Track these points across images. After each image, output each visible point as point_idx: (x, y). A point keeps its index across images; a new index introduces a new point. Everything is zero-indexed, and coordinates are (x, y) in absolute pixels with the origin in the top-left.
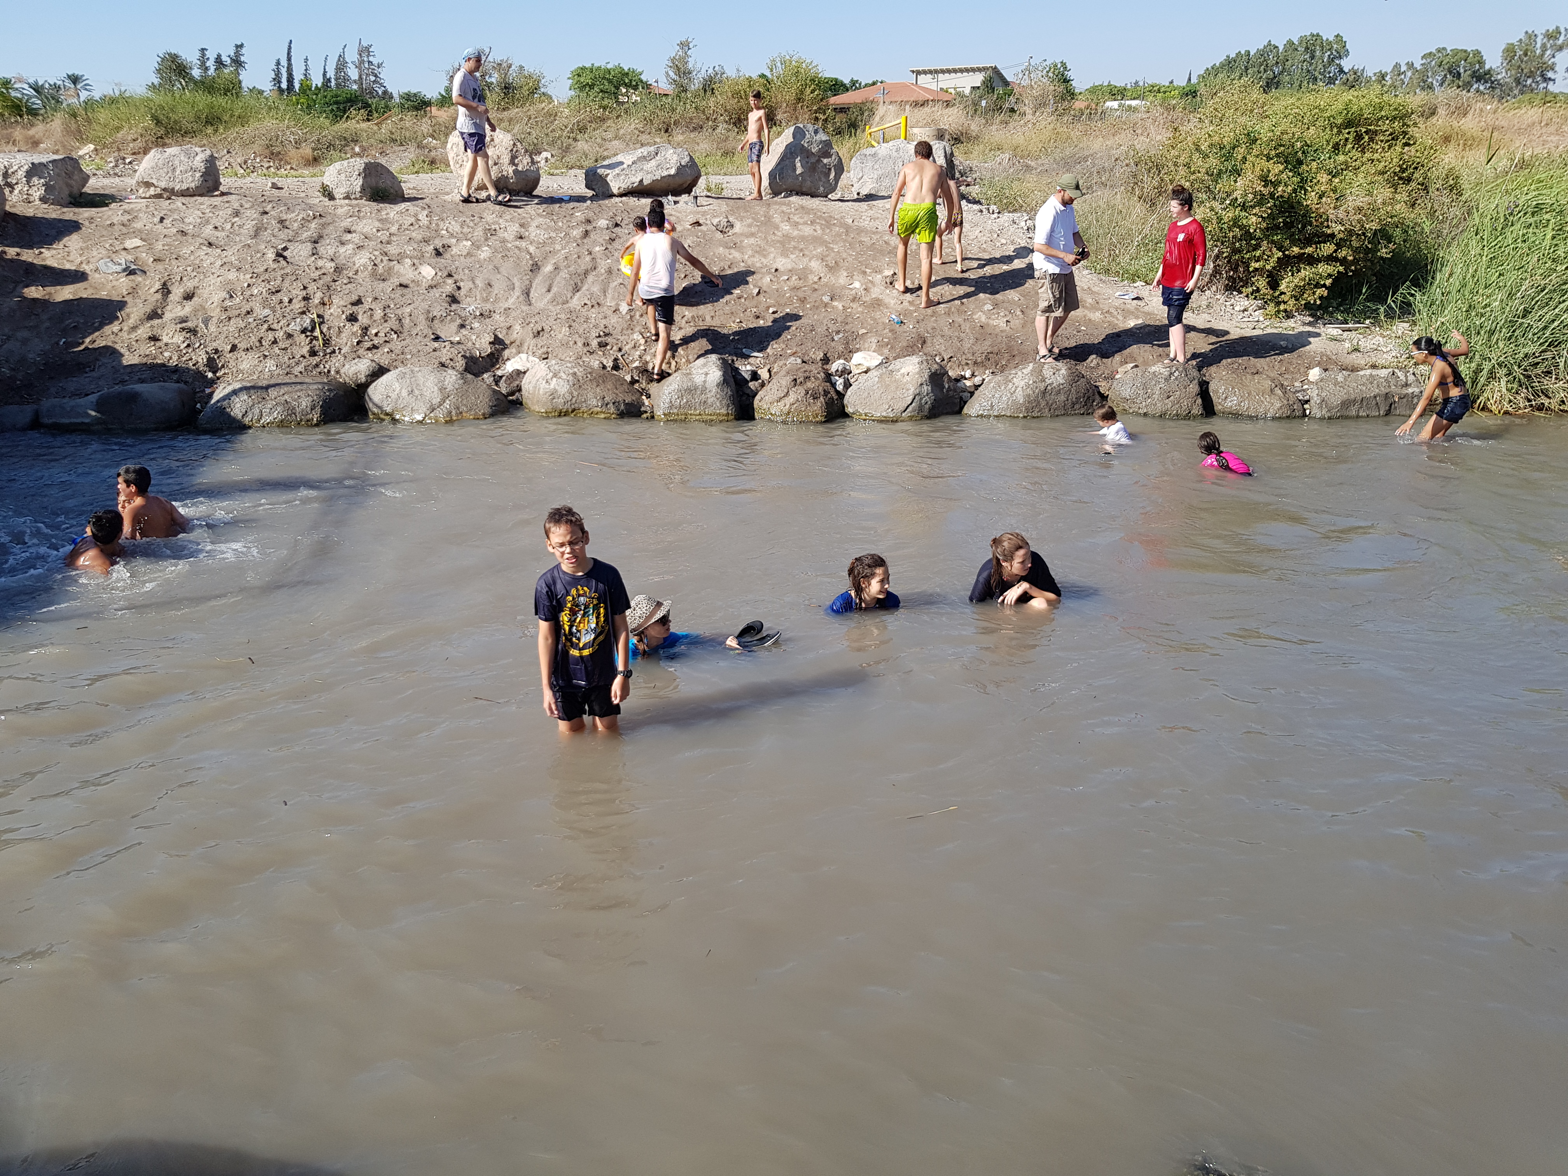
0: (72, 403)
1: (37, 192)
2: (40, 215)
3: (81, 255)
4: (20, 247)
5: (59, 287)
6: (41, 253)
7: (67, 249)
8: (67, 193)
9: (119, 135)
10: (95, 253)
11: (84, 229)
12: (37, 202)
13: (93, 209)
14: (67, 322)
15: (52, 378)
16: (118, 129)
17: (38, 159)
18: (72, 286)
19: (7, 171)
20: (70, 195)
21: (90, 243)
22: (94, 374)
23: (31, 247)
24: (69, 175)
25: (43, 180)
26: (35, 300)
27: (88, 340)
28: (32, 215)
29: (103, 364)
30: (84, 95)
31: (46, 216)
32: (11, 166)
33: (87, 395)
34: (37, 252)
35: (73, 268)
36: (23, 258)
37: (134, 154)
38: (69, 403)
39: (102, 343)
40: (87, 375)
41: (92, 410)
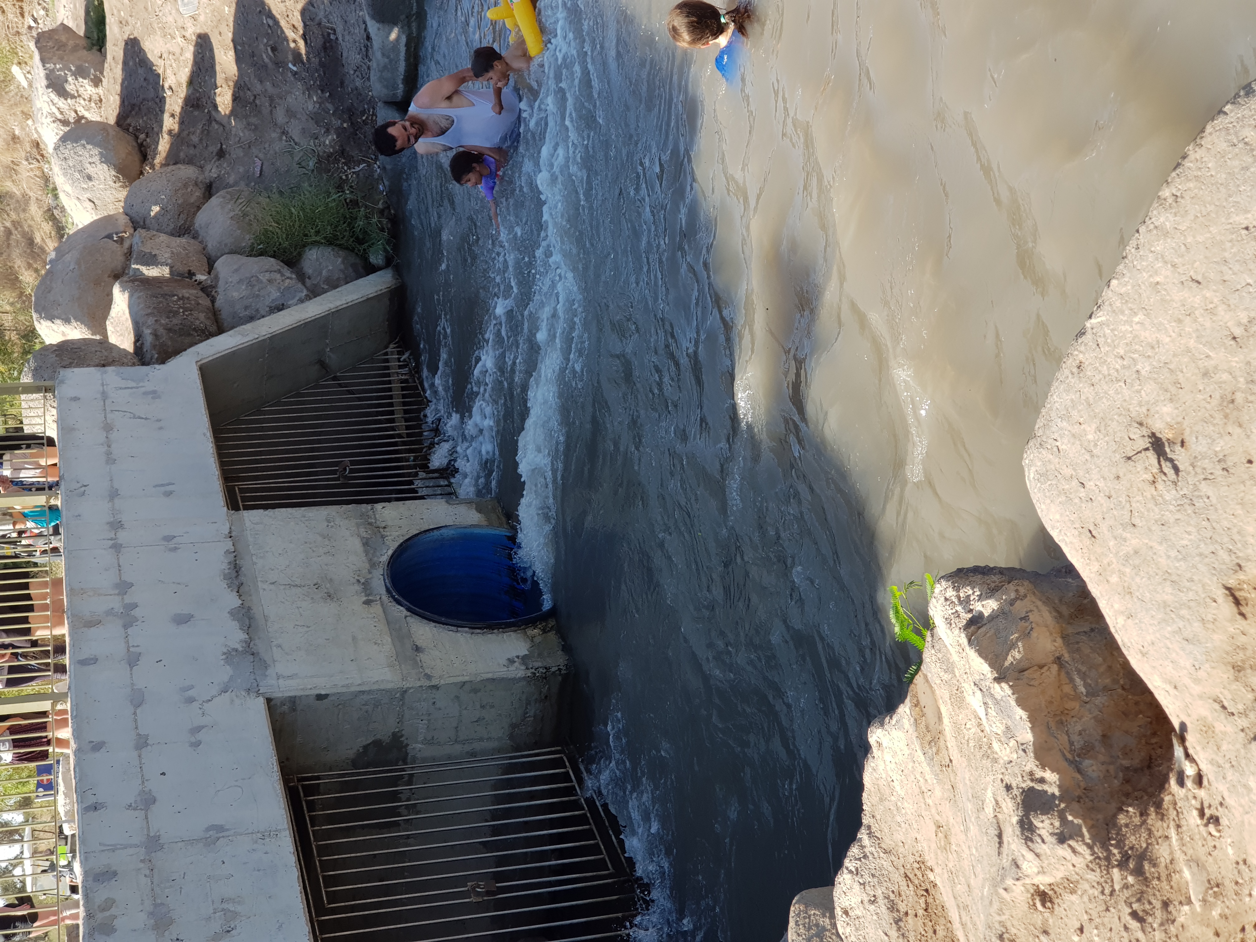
0: (379, 55)
1: (86, 88)
2: (118, 88)
3: (173, 38)
4: (163, 112)
5: (218, 68)
6: (170, 88)
7: (164, 56)
8: (85, 52)
10: (170, 19)
11: (136, 35)
12: (100, 90)
13: (107, 21)
14: (266, 60)
15: (342, 83)
17: (41, 81)
18: (216, 51)
19: (60, 120)
20: (90, 49)
21: (155, 26)
22: (339, 29)
23: (162, 100)
24: (61, 46)
25: (70, 79)
26: (236, 98)
27: (291, 34)
28: (118, 98)
29: (326, 17)
31: (120, 81)
32: (52, 114)
33: (368, 38)
34: (169, 93)
35: (192, 48)
36: (178, 110)
38: (378, 58)
40: (340, 39)
41: (389, 34)
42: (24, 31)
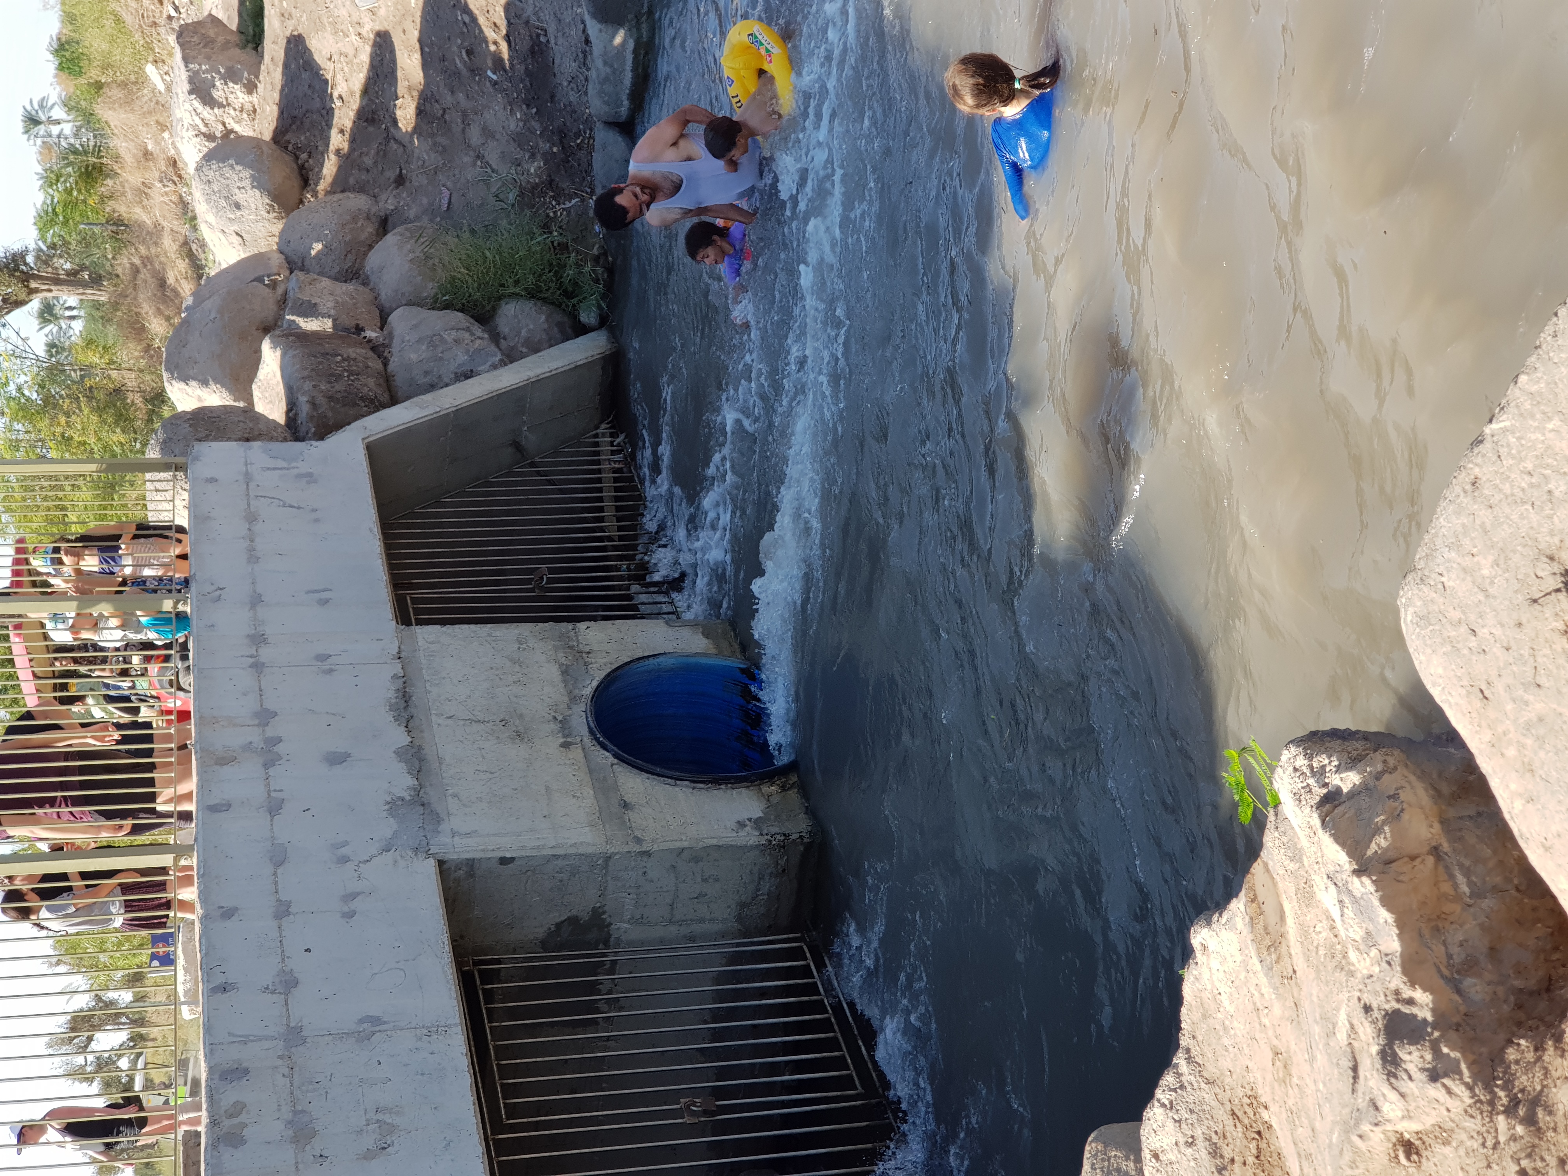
0: (599, 63)
1: (238, 95)
2: (276, 96)
3: (347, 35)
4: (329, 126)
5: (399, 74)
6: (341, 97)
7: (335, 57)
8: (237, 51)
10: (343, 12)
11: (300, 31)
12: (254, 98)
13: (266, 12)
14: (460, 65)
15: (552, 97)
17: (182, 86)
18: (398, 54)
19: (204, 135)
20: (243, 47)
21: (325, 20)
22: (551, 31)
23: (330, 112)
24: (209, 42)
25: (218, 83)
26: (420, 112)
27: (490, 34)
28: (275, 109)
29: (536, 13)
31: (279, 87)
32: (194, 126)
33: (587, 41)
34: (338, 103)
35: (368, 49)
36: (348, 124)
38: (598, 65)
39: (499, 15)
40: (552, 41)
41: (613, 37)
42: (162, 21)
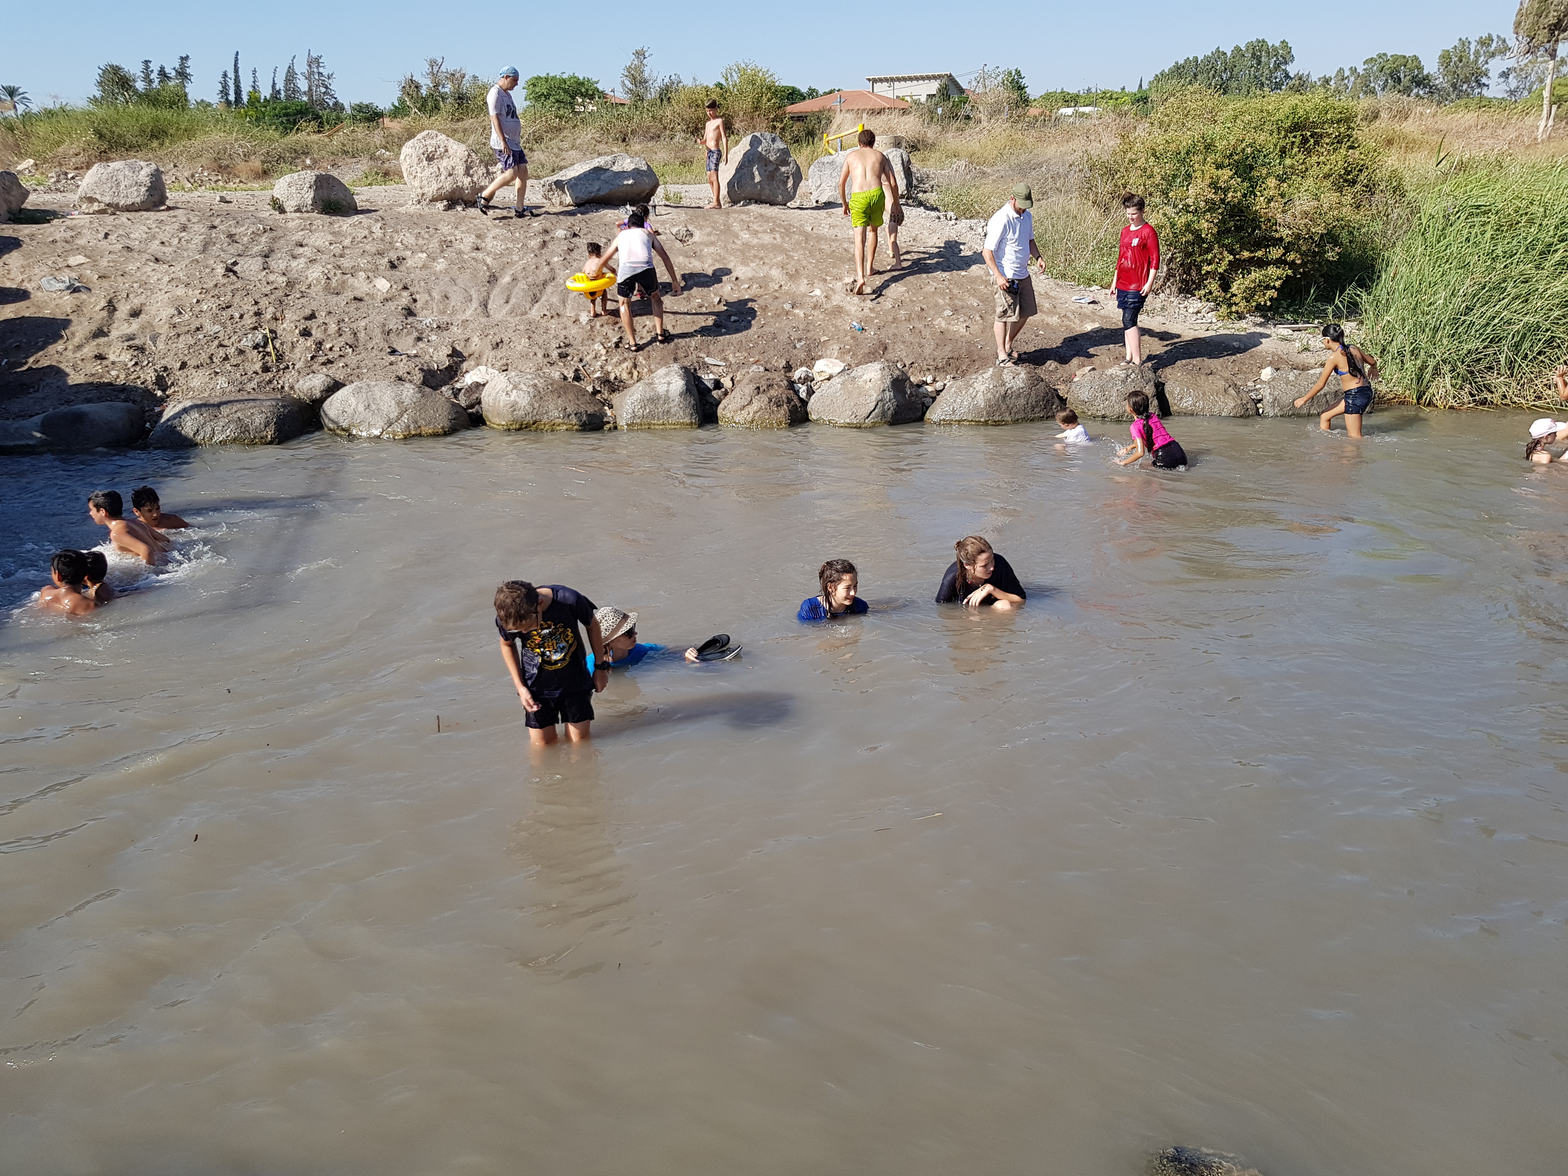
0: (16, 425)
3: (22, 273)
7: (7, 267)
8: (6, 208)
9: (60, 150)
10: (37, 271)
11: (24, 245)
13: (34, 226)
14: (9, 342)
16: (59, 143)
18: (13, 305)
20: (9, 212)
21: (31, 260)
22: (39, 395)
24: (7, 190)
27: (31, 360)
29: (47, 384)
30: (21, 108)
33: (31, 416)
35: (14, 286)
37: (76, 169)
39: (45, 363)
40: (30, 396)
41: (38, 432)
